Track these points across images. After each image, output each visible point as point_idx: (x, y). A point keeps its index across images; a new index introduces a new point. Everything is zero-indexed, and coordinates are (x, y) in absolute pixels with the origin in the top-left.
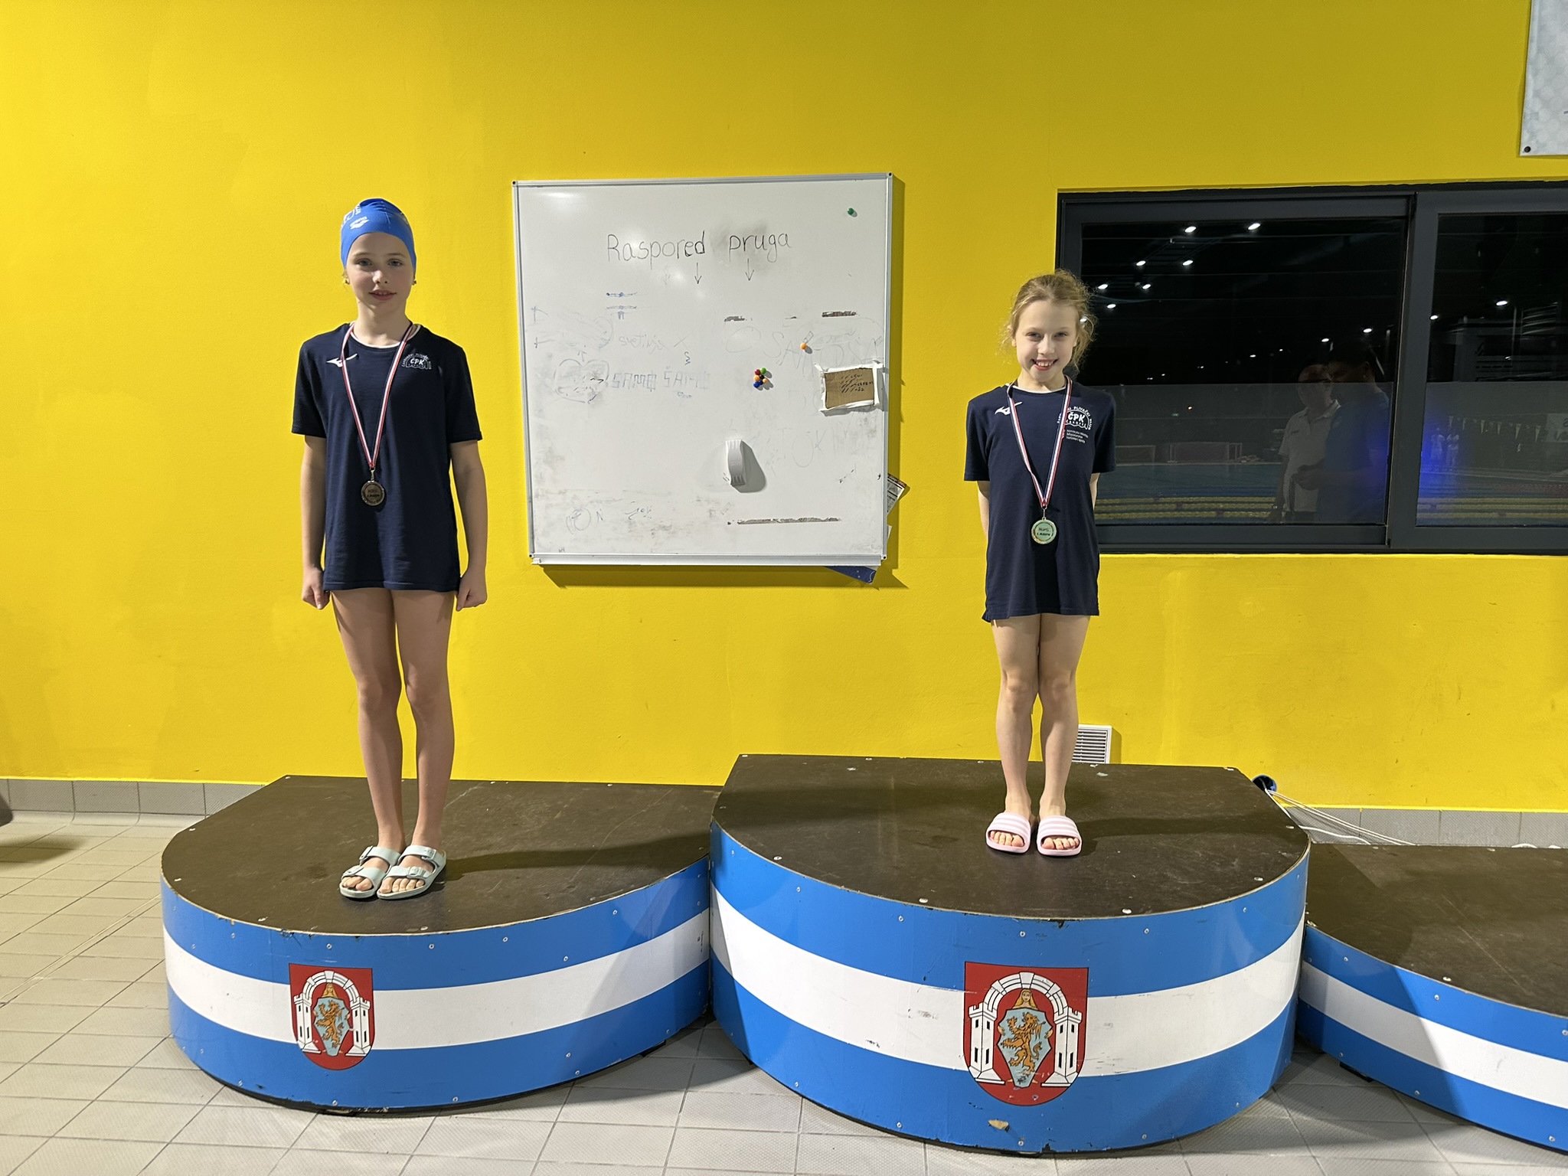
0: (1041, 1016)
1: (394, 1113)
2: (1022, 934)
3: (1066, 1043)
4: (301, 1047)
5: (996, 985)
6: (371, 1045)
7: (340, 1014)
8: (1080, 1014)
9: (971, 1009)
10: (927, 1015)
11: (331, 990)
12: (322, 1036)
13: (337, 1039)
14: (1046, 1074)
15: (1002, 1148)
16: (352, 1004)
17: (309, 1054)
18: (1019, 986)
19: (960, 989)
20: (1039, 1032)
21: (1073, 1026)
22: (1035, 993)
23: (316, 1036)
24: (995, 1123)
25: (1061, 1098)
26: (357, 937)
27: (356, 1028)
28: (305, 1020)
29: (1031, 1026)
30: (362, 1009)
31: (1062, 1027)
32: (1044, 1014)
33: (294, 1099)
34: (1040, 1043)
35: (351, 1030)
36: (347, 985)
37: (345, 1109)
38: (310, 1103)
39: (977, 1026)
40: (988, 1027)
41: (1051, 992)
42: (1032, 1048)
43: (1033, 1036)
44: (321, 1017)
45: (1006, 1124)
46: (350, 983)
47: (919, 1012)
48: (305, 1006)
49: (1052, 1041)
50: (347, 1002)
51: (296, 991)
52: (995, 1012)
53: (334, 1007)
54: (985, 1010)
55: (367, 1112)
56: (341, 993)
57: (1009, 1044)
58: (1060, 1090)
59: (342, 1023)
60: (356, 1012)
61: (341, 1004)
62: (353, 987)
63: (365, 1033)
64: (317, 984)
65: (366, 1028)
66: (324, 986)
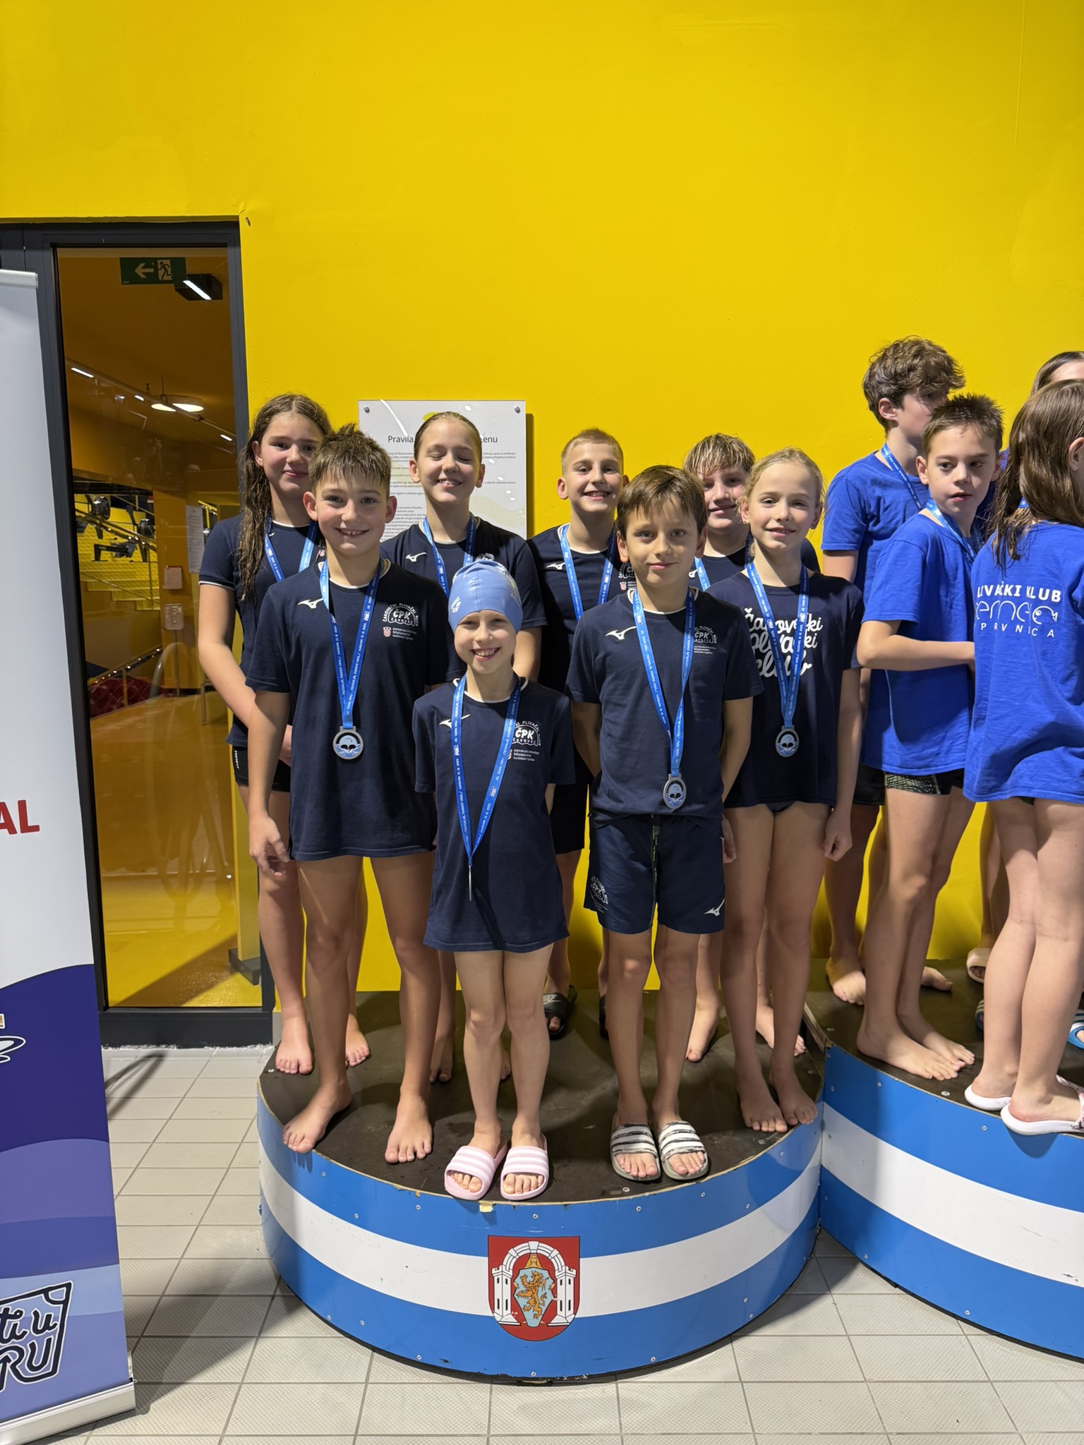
4: (498, 1320)
6: (575, 1313)
7: (544, 1285)
11: (535, 1260)
12: (522, 1307)
13: (540, 1310)
16: (557, 1273)
17: (506, 1327)
23: (515, 1307)
26: (566, 1205)
27: (561, 1296)
28: (503, 1292)
30: (568, 1278)
33: (486, 1373)
35: (554, 1299)
36: (553, 1255)
37: (543, 1379)
38: (503, 1375)
44: (522, 1288)
46: (556, 1252)
48: (504, 1277)
50: (551, 1271)
51: (495, 1262)
53: (537, 1277)
55: (566, 1382)
56: (546, 1263)
59: (546, 1293)
60: (561, 1281)
61: (545, 1274)
62: (559, 1256)
63: (570, 1301)
64: (520, 1255)
65: (571, 1296)
66: (527, 1257)
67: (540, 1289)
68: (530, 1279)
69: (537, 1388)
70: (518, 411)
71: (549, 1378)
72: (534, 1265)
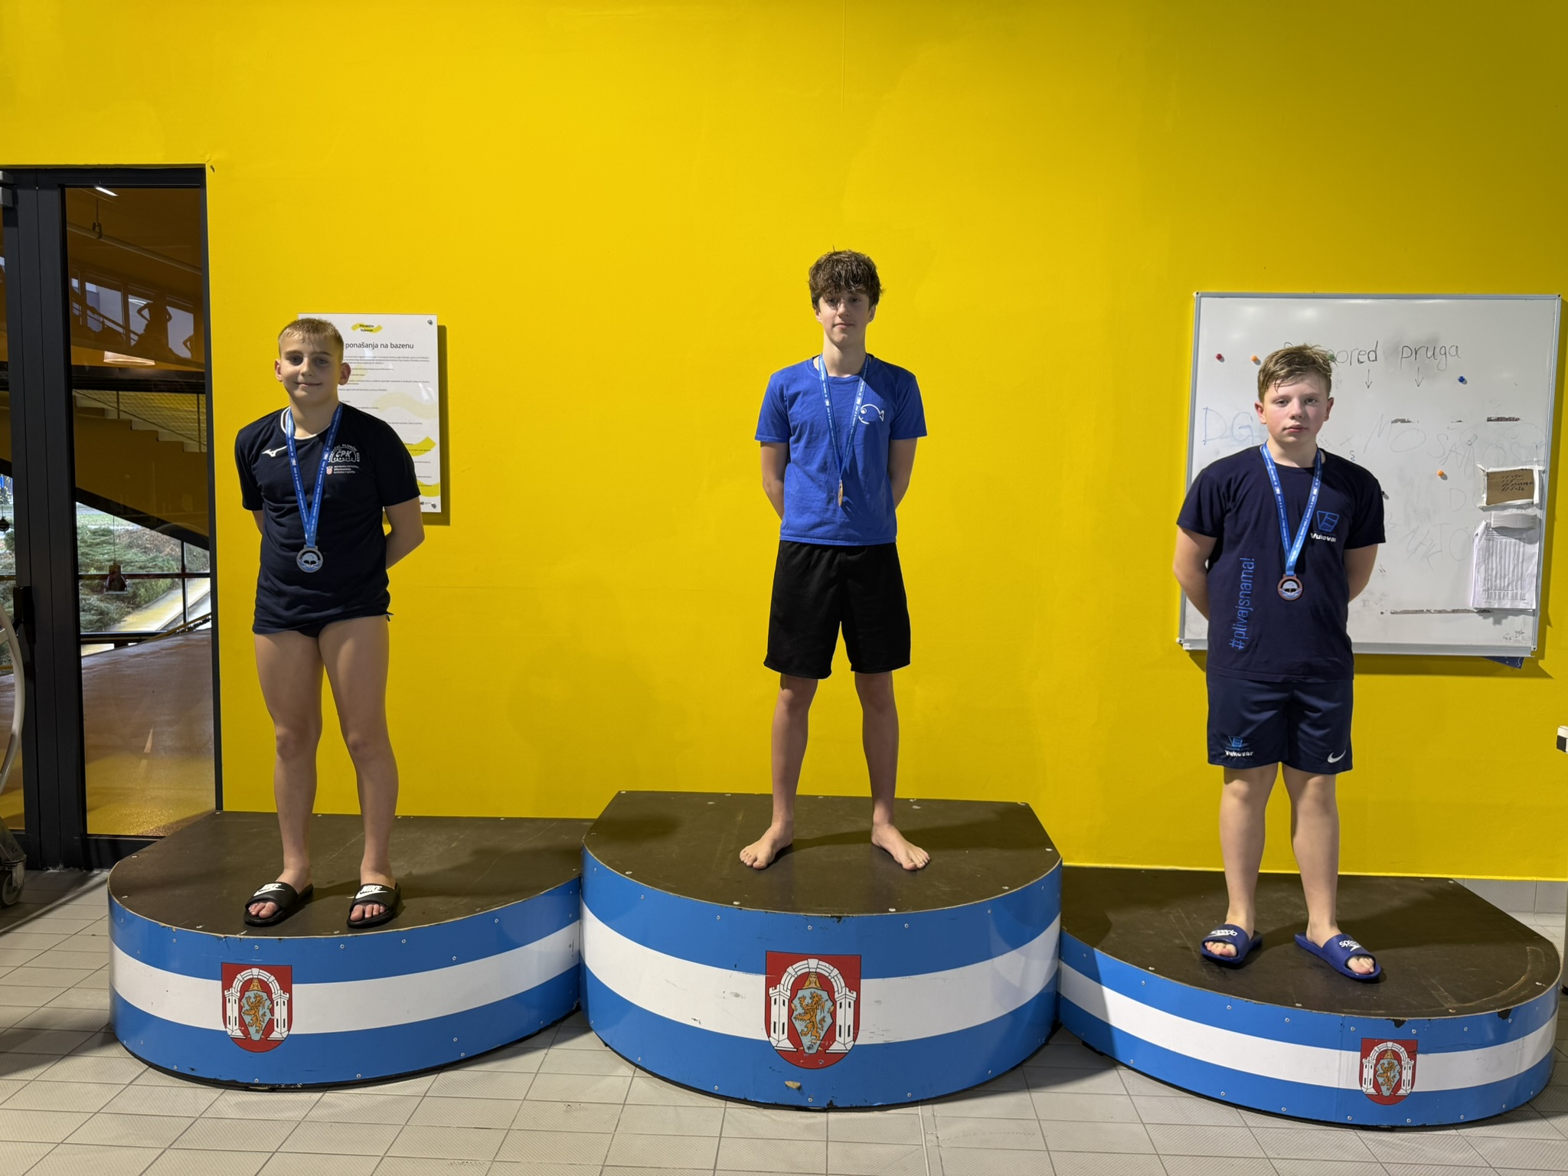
0: (825, 995)
1: (305, 1088)
2: (810, 927)
3: (845, 1017)
4: (229, 1034)
5: (790, 970)
6: (289, 1030)
7: (264, 1005)
8: (855, 993)
9: (771, 989)
10: (737, 995)
11: (257, 984)
12: (247, 1023)
13: (261, 1026)
14: (829, 1043)
15: (795, 1104)
16: (274, 996)
17: (235, 1040)
18: (807, 970)
19: (762, 974)
20: (823, 1007)
21: (850, 1003)
22: (820, 976)
23: (242, 1024)
24: (790, 1084)
25: (841, 1062)
26: (280, 939)
27: (277, 1015)
28: (233, 1011)
29: (817, 1003)
30: (282, 1000)
31: (841, 1004)
32: (826, 993)
33: (219, 1079)
34: (824, 1017)
35: (272, 1017)
36: (270, 980)
37: (265, 1085)
38: (235, 1082)
39: (775, 1003)
40: (784, 1004)
41: (832, 975)
42: (818, 1020)
43: (819, 1012)
44: (247, 1007)
45: (798, 1084)
46: (273, 978)
47: (731, 993)
48: (234, 998)
49: (833, 1015)
50: (270, 994)
51: (227, 986)
52: (789, 991)
53: (259, 999)
54: (781, 989)
55: (283, 1088)
56: (265, 987)
57: (800, 1018)
58: (840, 1056)
59: (265, 1013)
60: (277, 1002)
61: (265, 995)
62: (275, 981)
63: (284, 1020)
64: (245, 979)
65: (285, 1016)
66: (250, 981)
67: (261, 1008)
68: (252, 1000)
69: (261, 1093)
70: (431, 323)
71: (270, 1085)
72: (256, 988)
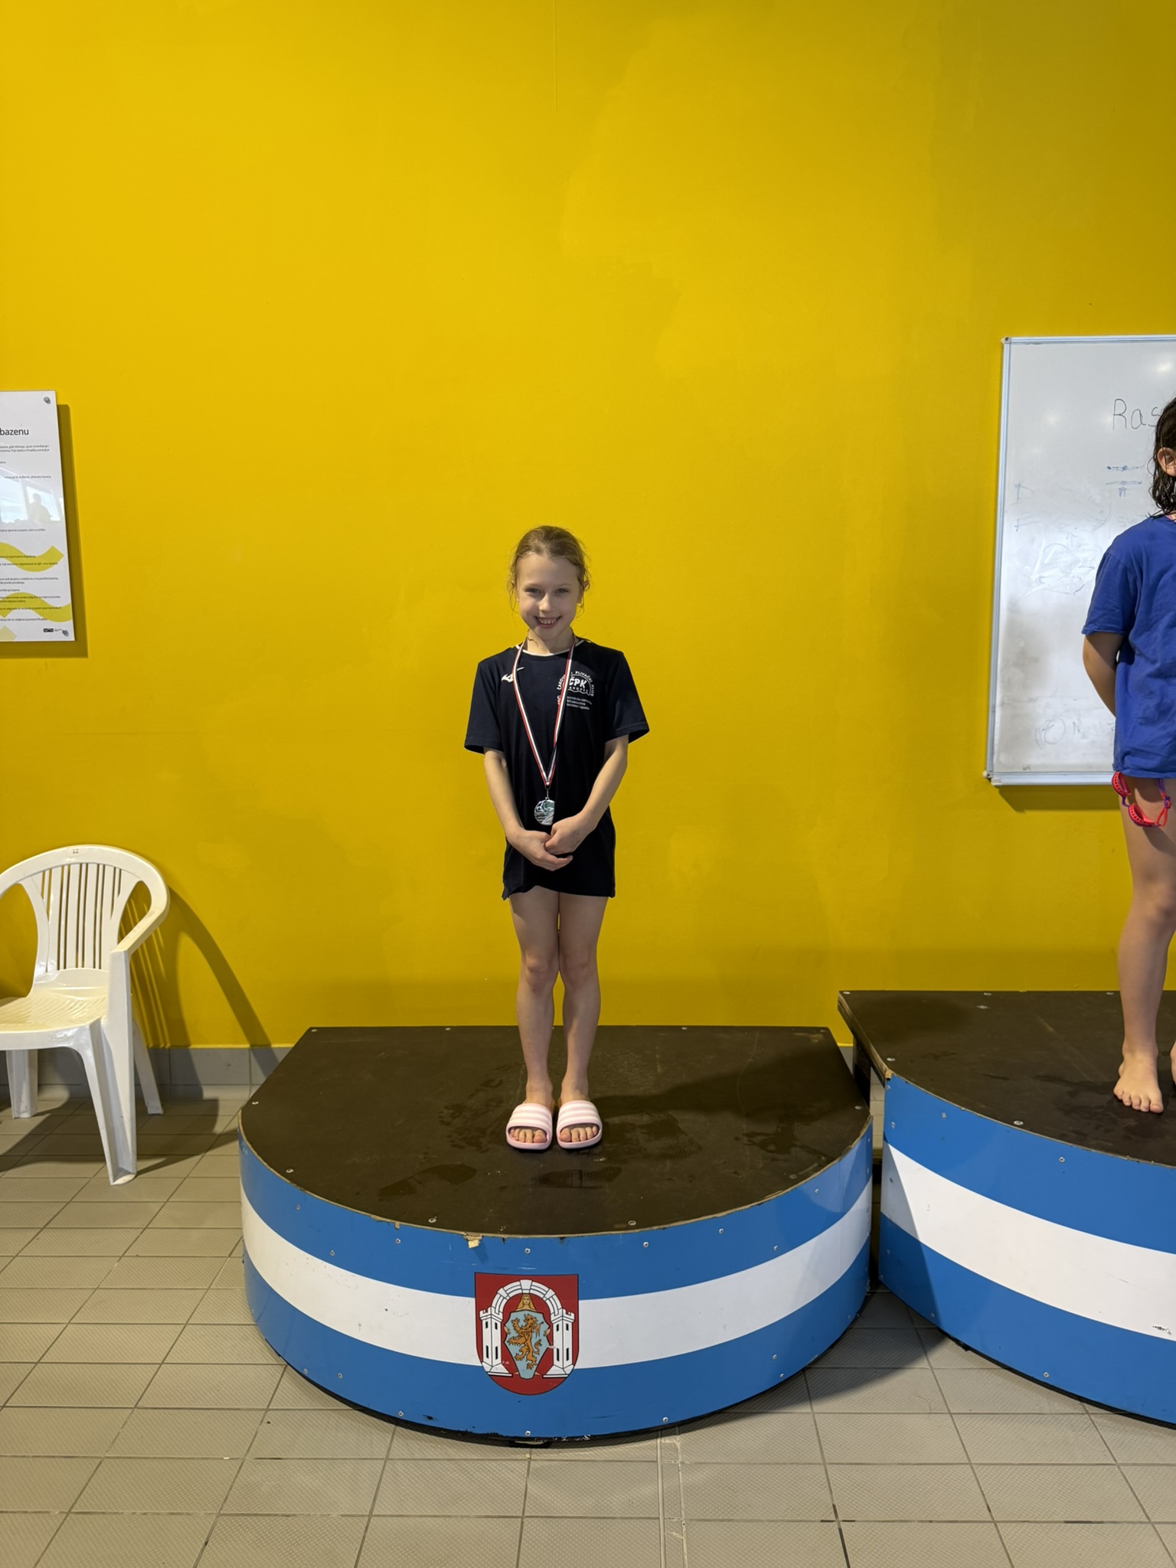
4: (487, 1369)
6: (574, 1363)
7: (538, 1330)
11: (528, 1302)
12: (514, 1355)
13: (534, 1359)
16: (553, 1317)
17: (496, 1378)
23: (507, 1357)
26: (562, 1238)
27: (557, 1343)
28: (492, 1338)
30: (565, 1322)
33: (473, 1431)
35: (550, 1347)
36: (547, 1296)
37: (539, 1439)
38: (496, 1435)
44: (513, 1334)
46: (551, 1293)
48: (494, 1321)
50: (546, 1315)
51: (483, 1304)
53: (531, 1321)
55: (565, 1442)
56: (540, 1305)
59: (540, 1340)
60: (558, 1326)
61: (540, 1317)
62: (555, 1297)
63: (568, 1350)
64: (511, 1295)
65: (569, 1344)
66: (519, 1297)
67: (534, 1335)
68: (522, 1323)
71: (546, 1438)
